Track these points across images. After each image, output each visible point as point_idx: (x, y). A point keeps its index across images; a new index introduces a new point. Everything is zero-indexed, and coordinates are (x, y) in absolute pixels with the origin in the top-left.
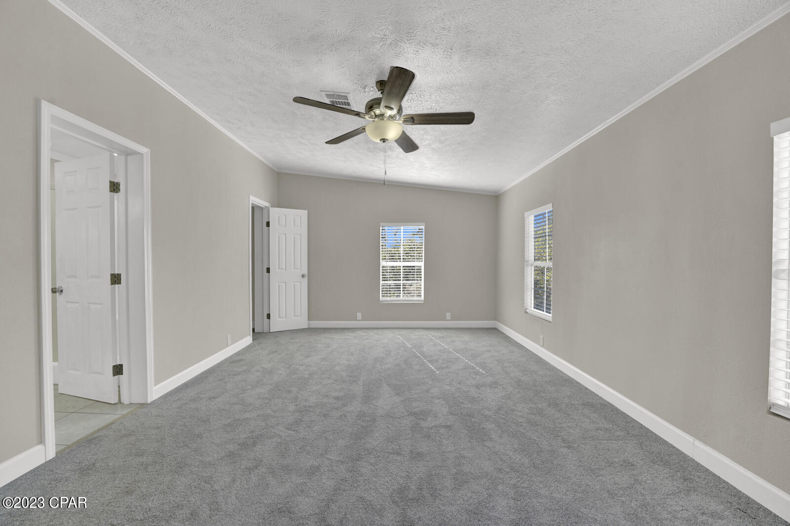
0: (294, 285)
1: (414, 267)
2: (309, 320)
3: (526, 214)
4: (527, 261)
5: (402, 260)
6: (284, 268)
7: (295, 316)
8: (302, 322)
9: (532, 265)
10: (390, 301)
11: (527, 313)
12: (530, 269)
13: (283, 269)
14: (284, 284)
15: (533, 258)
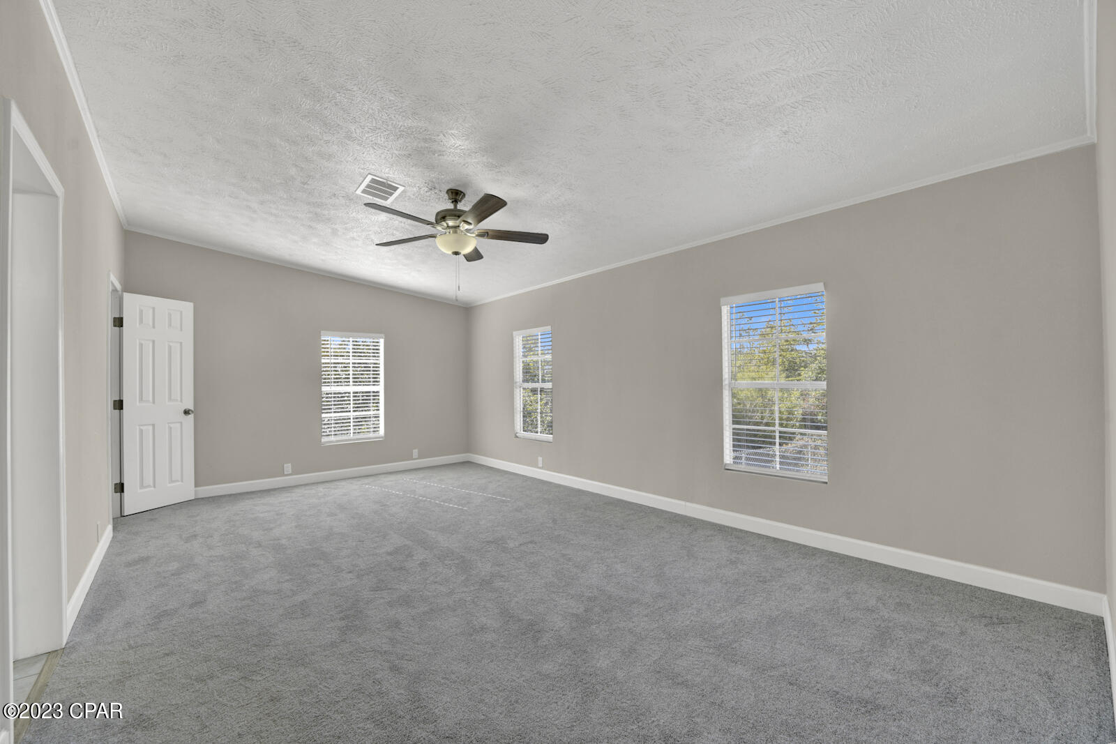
0: (170, 428)
1: (369, 392)
2: (196, 485)
3: (514, 333)
4: (516, 383)
5: (351, 383)
6: (151, 399)
7: (172, 481)
8: (186, 490)
9: (520, 387)
10: (337, 441)
11: (517, 437)
12: (518, 391)
13: (148, 401)
14: (151, 428)
15: (521, 380)
